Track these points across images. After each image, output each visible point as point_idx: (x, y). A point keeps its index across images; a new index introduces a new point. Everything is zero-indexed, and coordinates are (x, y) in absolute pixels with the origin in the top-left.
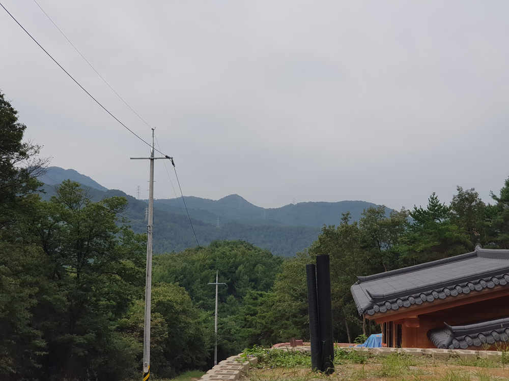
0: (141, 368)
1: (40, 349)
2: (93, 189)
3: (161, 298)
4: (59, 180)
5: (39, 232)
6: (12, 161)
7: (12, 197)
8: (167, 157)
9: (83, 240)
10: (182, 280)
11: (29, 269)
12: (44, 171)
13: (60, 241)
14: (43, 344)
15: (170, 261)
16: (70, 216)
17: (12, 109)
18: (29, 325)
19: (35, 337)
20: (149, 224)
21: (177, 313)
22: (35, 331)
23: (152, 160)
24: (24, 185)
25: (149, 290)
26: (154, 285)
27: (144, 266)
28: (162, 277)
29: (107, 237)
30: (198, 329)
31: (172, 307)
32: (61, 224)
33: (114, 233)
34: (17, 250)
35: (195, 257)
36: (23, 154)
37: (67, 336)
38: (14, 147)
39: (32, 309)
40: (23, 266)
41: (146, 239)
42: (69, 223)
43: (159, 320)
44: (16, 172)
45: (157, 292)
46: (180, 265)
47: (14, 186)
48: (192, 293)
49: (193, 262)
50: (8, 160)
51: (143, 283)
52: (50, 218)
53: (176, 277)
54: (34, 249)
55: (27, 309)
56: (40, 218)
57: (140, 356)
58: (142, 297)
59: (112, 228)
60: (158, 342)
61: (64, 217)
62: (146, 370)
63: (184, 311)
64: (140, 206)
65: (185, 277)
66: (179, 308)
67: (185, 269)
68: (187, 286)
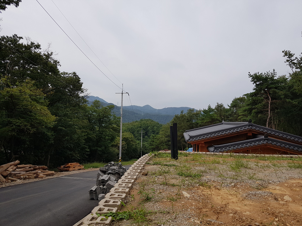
0: (118, 158)
1: (88, 152)
2: (104, 103)
3: (125, 136)
4: (93, 100)
5: (87, 116)
6: (79, 94)
7: (79, 105)
8: (127, 93)
9: (101, 119)
10: (131, 131)
11: (84, 127)
12: (89, 97)
13: (94, 119)
14: (89, 150)
15: (128, 125)
16: (97, 111)
17: (79, 77)
18: (84, 144)
19: (86, 148)
20: (121, 114)
21: (130, 141)
22: (86, 146)
23: (122, 94)
24: (83, 101)
25: (121, 134)
26: (123, 132)
27: (120, 127)
28: (125, 130)
29: (108, 118)
30: (136, 146)
31: (128, 139)
32: (94, 113)
33: (111, 116)
34: (81, 121)
35: (135, 124)
36: (82, 91)
37: (96, 148)
38: (80, 89)
39: (85, 140)
40: (82, 126)
41: (120, 118)
42: (96, 113)
43: (124, 143)
44: (80, 97)
45: (123, 135)
46: (131, 126)
47: (79, 102)
48: (134, 135)
49: (135, 126)
50: (78, 93)
51: (119, 132)
52: (90, 112)
53: (129, 130)
54: (86, 121)
55: (83, 139)
56: (87, 111)
57: (118, 154)
58: (119, 136)
59: (110, 115)
60: (123, 150)
61: (95, 111)
62: (120, 158)
63: (132, 141)
64: (118, 108)
65: (132, 130)
66: (130, 140)
67: (132, 128)
68: (133, 133)
